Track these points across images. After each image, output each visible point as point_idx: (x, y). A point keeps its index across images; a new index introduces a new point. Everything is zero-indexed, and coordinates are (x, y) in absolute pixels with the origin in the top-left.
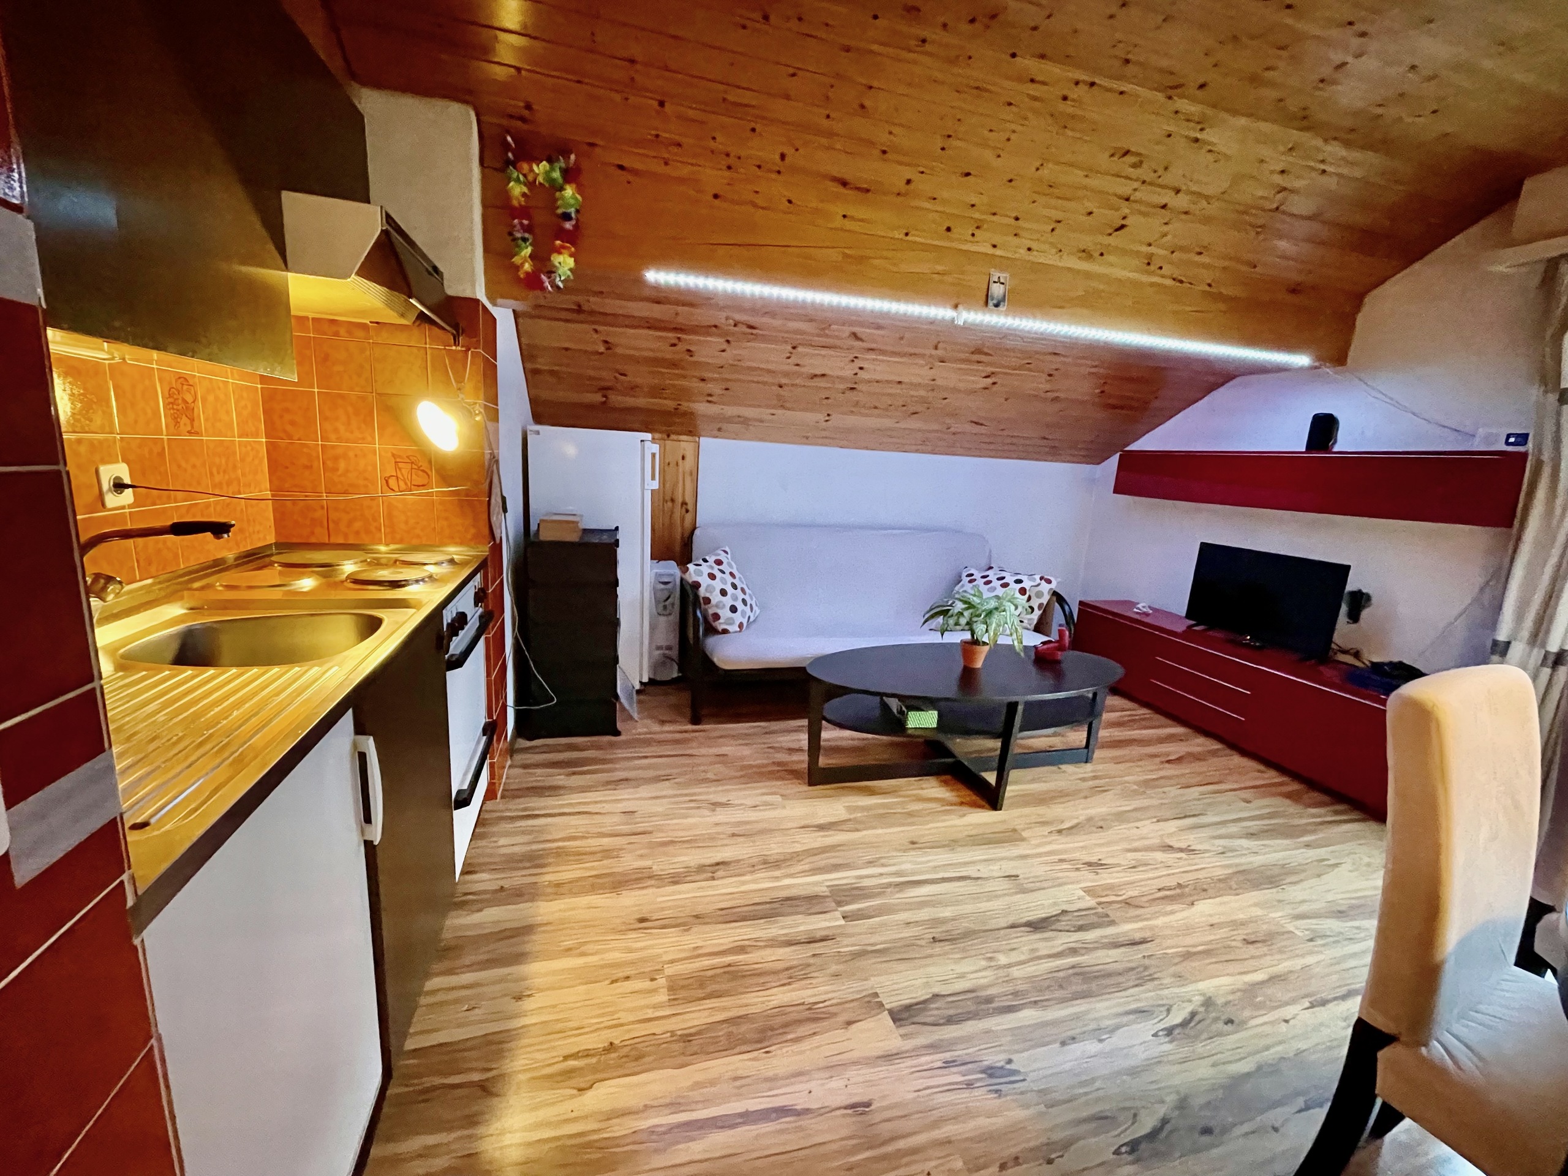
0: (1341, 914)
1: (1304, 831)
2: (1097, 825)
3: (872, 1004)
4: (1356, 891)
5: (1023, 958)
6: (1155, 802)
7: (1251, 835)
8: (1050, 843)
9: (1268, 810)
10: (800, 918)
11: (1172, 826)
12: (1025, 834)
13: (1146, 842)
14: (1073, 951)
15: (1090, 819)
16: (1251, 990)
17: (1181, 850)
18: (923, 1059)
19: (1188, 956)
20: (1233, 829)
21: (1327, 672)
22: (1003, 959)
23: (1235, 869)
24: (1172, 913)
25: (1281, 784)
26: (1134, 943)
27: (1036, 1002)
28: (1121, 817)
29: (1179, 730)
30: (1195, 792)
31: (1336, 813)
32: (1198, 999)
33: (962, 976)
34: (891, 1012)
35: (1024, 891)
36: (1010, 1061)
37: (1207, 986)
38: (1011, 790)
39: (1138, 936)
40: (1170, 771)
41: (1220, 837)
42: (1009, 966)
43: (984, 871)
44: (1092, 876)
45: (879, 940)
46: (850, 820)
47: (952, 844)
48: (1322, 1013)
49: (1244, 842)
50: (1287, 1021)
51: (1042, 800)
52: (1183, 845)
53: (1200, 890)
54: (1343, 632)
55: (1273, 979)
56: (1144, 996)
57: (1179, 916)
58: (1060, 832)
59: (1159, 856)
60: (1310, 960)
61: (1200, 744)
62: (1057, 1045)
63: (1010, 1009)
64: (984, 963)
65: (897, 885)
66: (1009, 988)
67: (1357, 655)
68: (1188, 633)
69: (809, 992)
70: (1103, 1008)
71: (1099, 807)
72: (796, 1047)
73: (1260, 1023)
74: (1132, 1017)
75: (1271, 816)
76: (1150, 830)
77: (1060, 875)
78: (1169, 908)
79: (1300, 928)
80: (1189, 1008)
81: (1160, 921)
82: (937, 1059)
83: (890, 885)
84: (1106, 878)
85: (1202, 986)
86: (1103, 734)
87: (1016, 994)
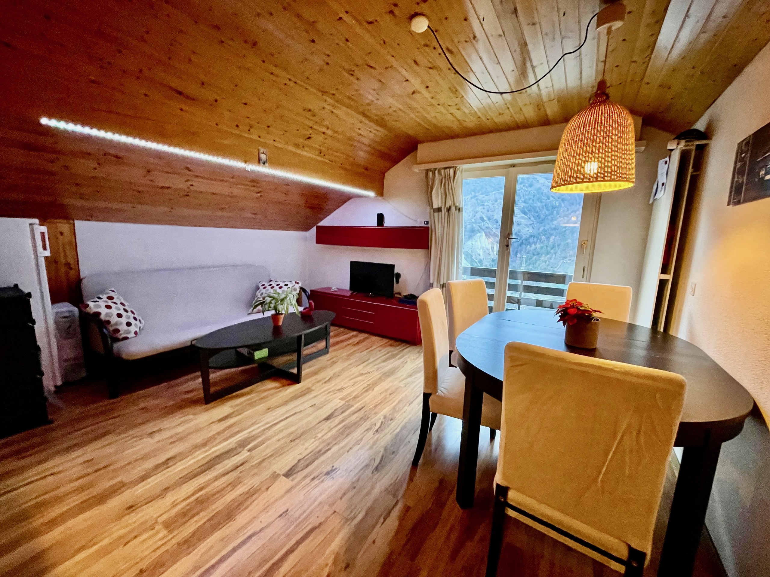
0: (410, 376)
1: (397, 354)
2: (336, 375)
3: (275, 476)
4: (413, 367)
5: (326, 431)
6: (354, 360)
7: (384, 361)
8: (323, 388)
9: (387, 351)
10: (226, 462)
11: (361, 367)
12: (313, 388)
13: (355, 375)
14: (343, 421)
15: (334, 374)
16: (394, 409)
17: (366, 374)
18: (302, 484)
19: (376, 406)
20: (379, 361)
21: (394, 301)
22: (320, 435)
23: (382, 373)
24: (369, 395)
25: (387, 342)
26: (360, 410)
27: (335, 444)
28: (344, 370)
29: (354, 333)
30: (365, 353)
31: (404, 346)
32: (382, 417)
33: (306, 449)
34: (284, 475)
35: (319, 409)
36: (333, 467)
37: (384, 412)
38: (303, 373)
39: (361, 407)
40: (355, 348)
41: (375, 365)
42: (323, 436)
43: (302, 408)
44: (341, 393)
45: (268, 452)
46: (234, 412)
47: (286, 403)
48: (412, 405)
49: (383, 364)
50: (405, 412)
51: (316, 373)
52: (366, 372)
53: (375, 384)
54: (396, 288)
55: (399, 402)
56: (367, 424)
57: (370, 395)
58: (325, 382)
59: (360, 378)
60: (406, 392)
61: (362, 336)
62: (346, 453)
63: (327, 450)
64: (313, 440)
65: (267, 428)
66: (325, 444)
67: (400, 294)
68: (352, 296)
69: (245, 487)
70: (357, 434)
71: (337, 368)
72: (247, 511)
73: (398, 416)
74: (366, 432)
75: (388, 353)
76: (355, 370)
77: (330, 397)
78: (367, 394)
79: (402, 385)
80: (380, 421)
81: (366, 399)
82: (308, 480)
83: (264, 430)
84: (346, 392)
85: (382, 413)
86: (332, 341)
87: (328, 445)
